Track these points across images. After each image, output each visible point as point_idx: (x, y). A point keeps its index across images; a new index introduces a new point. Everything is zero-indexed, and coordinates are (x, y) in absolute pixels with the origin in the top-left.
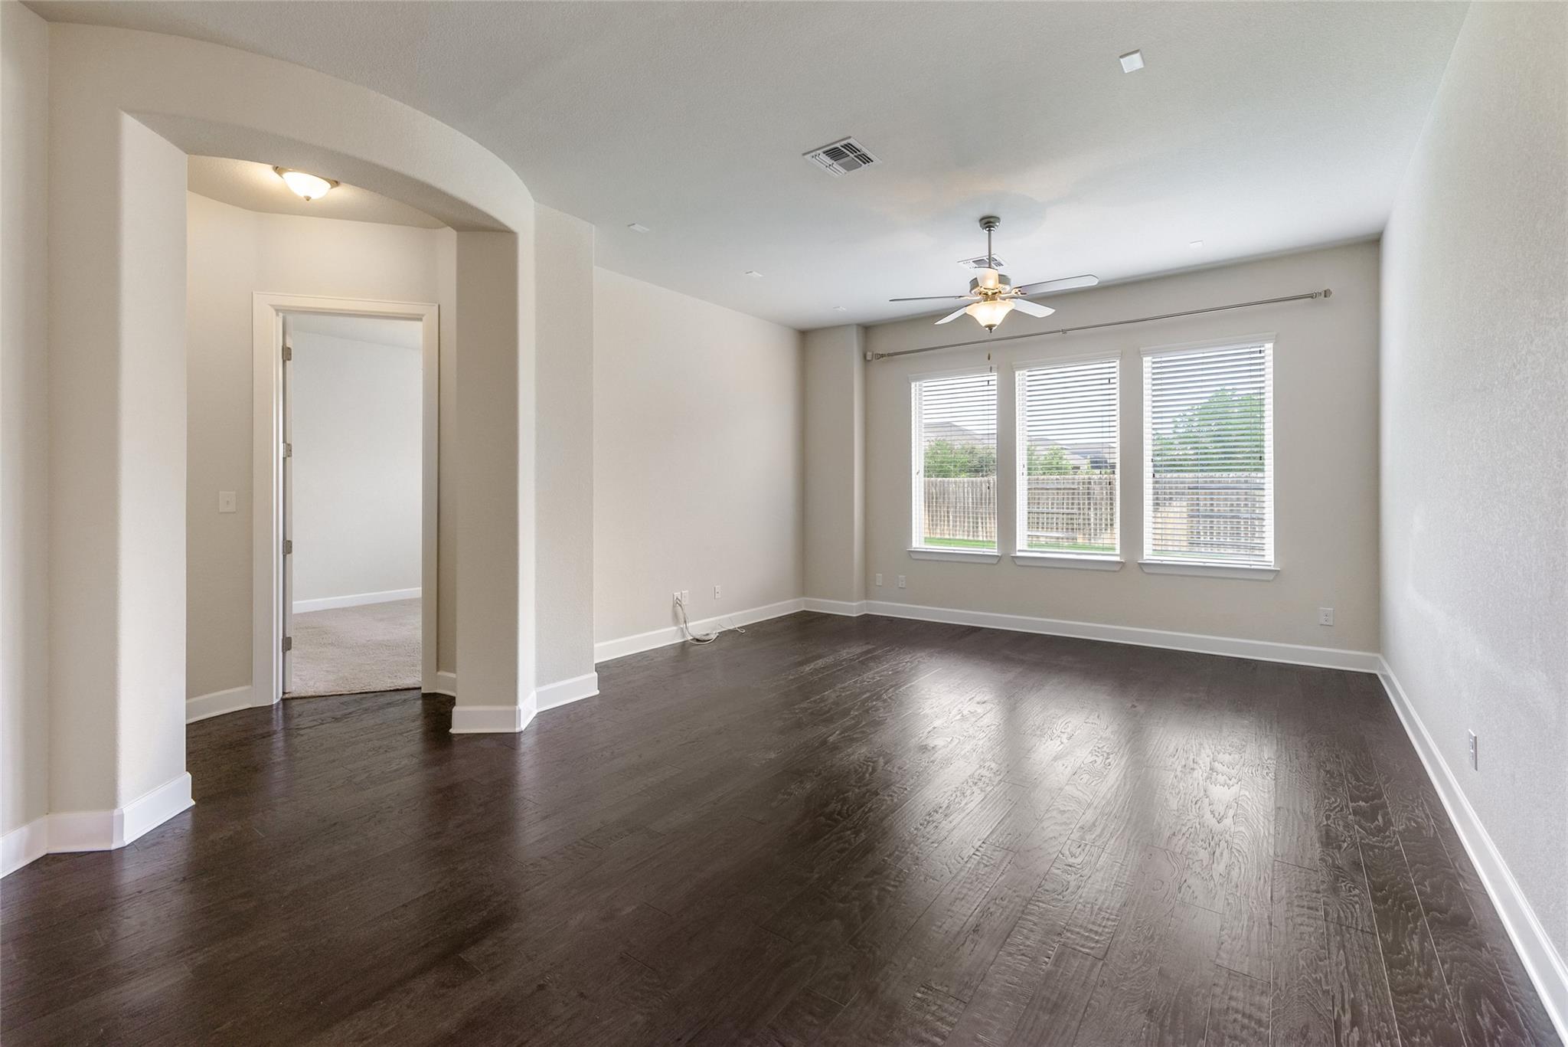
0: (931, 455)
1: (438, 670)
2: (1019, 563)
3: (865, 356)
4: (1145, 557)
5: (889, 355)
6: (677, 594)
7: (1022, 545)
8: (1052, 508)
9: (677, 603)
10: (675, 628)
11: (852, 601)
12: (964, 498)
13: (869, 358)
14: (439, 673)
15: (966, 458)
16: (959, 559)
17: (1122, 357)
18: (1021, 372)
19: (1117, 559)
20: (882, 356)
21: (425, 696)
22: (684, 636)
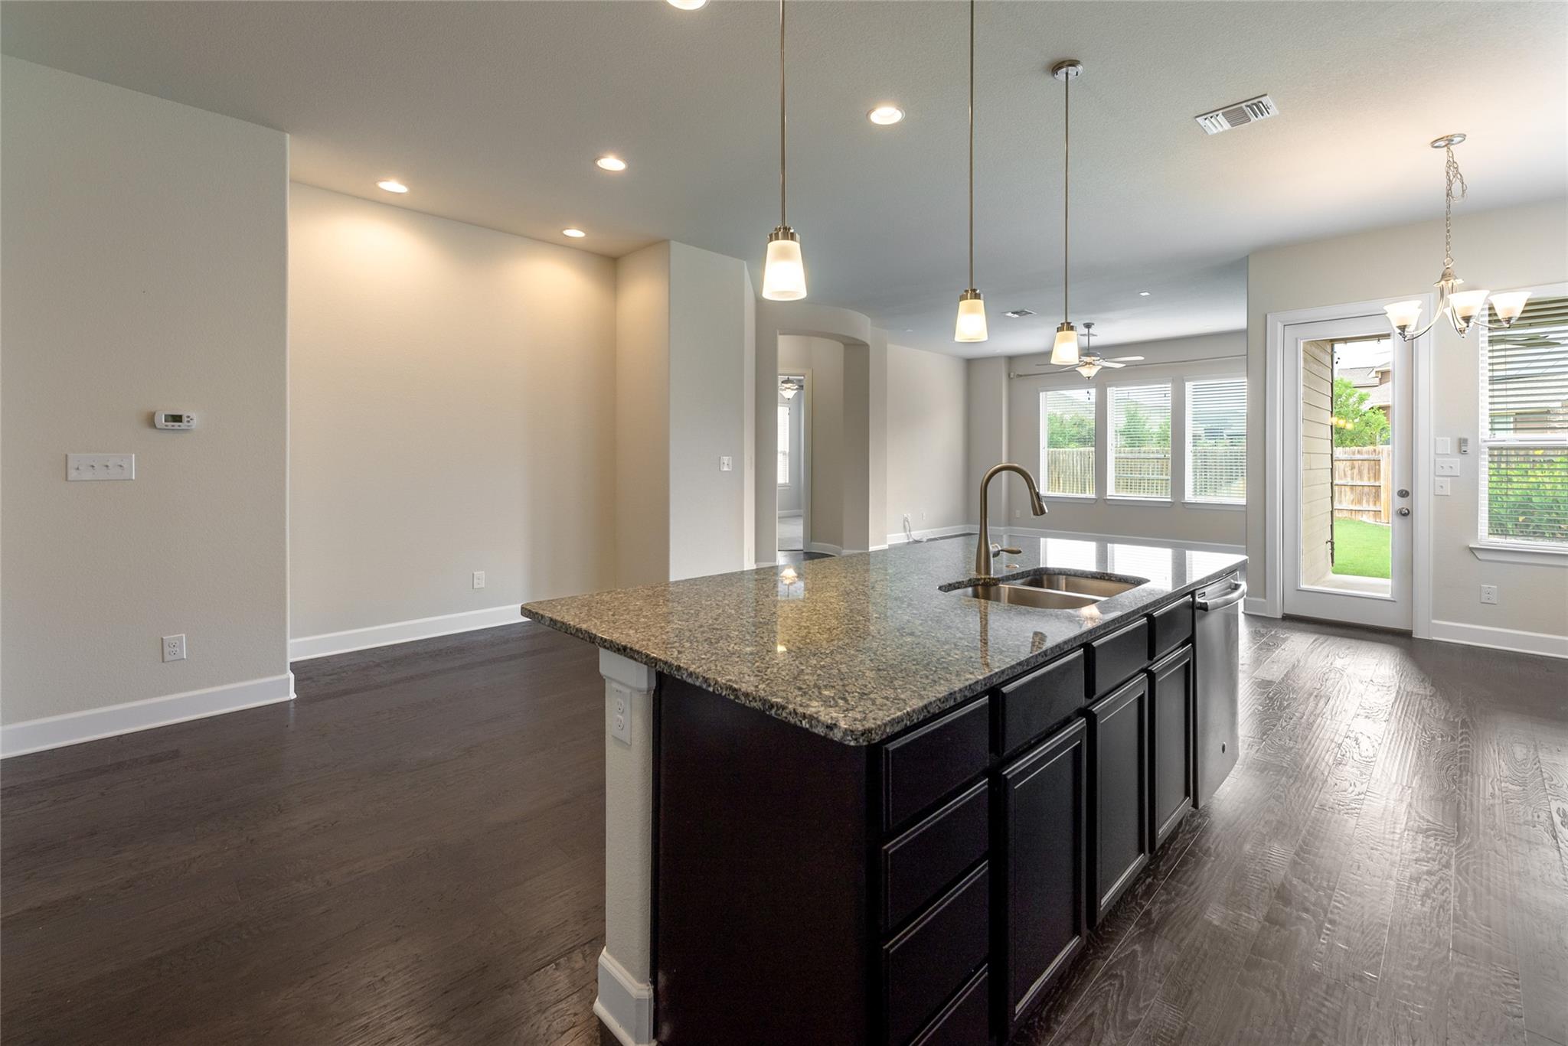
0: (1052, 435)
1: (811, 541)
2: (1108, 502)
3: (1009, 375)
4: (1186, 499)
5: (1026, 375)
6: (906, 515)
7: (1111, 492)
8: (1153, 474)
9: (906, 520)
10: (904, 534)
11: (1001, 526)
12: (1073, 467)
13: (1012, 376)
14: (813, 543)
15: (1074, 431)
16: (1072, 501)
17: (1173, 381)
18: (1111, 388)
19: (1170, 500)
20: (1021, 376)
21: (806, 553)
22: (909, 538)
